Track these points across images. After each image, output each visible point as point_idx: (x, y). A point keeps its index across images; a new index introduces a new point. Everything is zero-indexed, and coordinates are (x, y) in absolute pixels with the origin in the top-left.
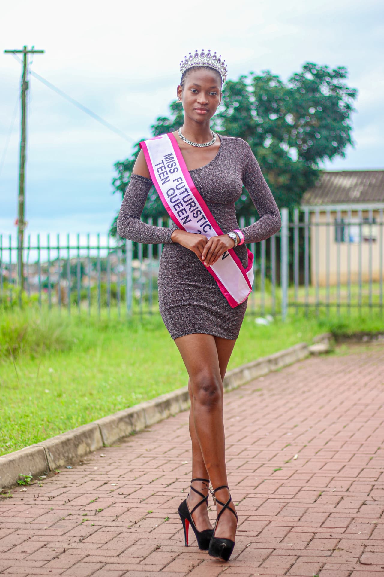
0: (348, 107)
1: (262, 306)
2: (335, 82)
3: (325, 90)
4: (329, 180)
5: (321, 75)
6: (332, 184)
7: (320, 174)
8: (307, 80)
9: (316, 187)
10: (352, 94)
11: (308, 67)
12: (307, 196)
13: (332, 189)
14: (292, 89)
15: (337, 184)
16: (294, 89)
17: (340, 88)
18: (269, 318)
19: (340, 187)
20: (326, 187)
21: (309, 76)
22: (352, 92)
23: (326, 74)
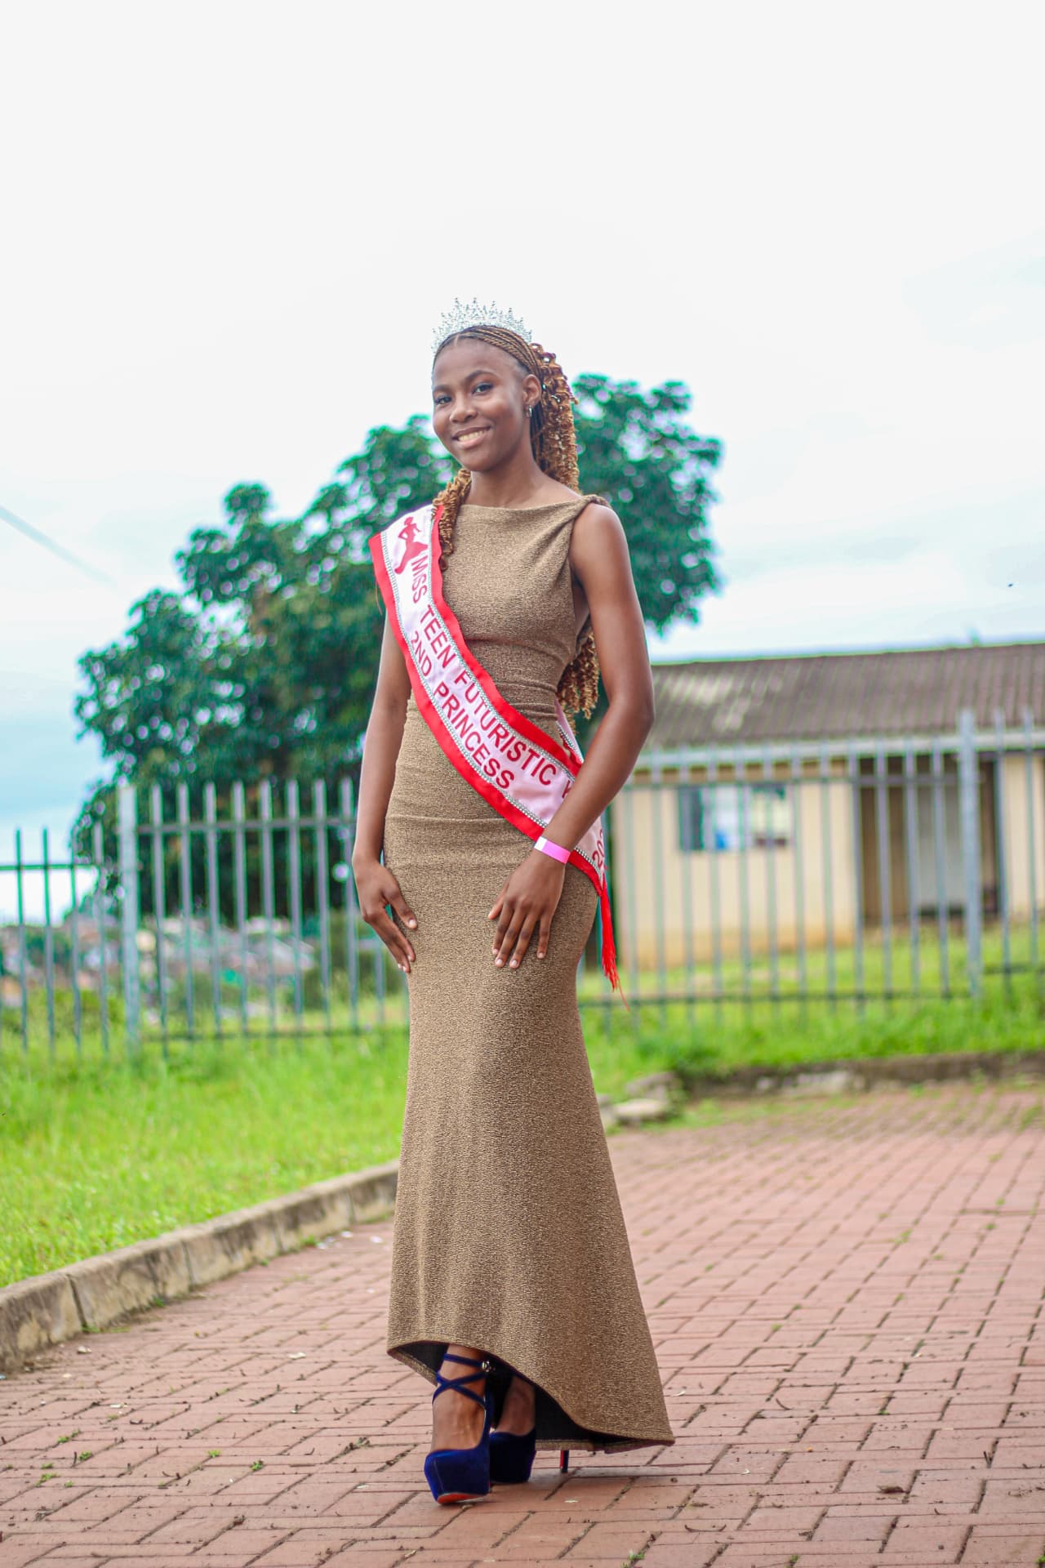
0: (699, 488)
2: (663, 421)
3: (635, 446)
5: (621, 408)
6: (667, 696)
8: (586, 420)
10: (710, 454)
11: (587, 386)
15: (679, 696)
17: (675, 438)
19: (689, 704)
21: (592, 411)
22: (707, 448)
23: (636, 402)
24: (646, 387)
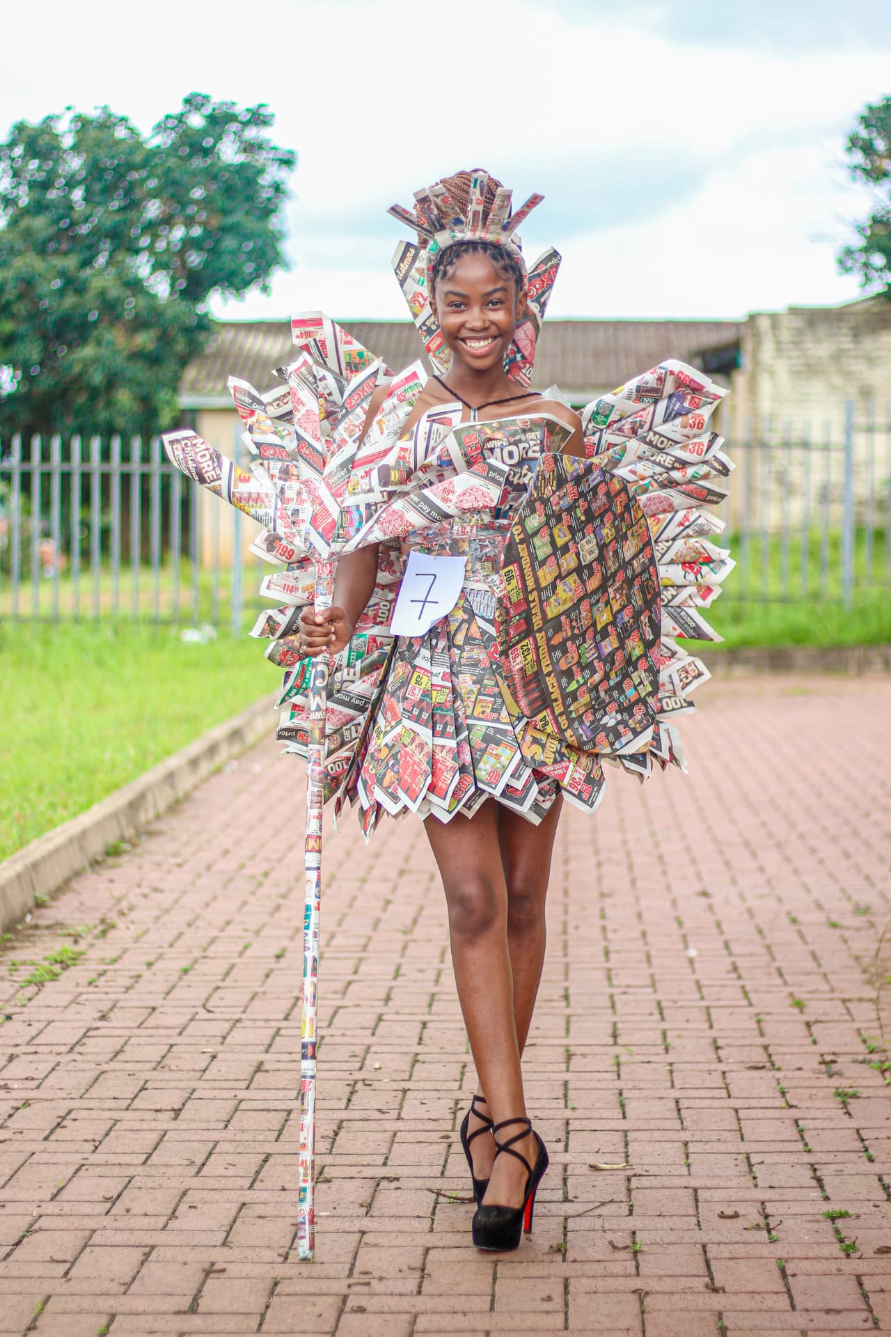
0: (277, 188)
1: (175, 606)
2: (251, 133)
3: (229, 152)
4: (233, 342)
5: (220, 121)
6: (241, 349)
7: (216, 329)
8: (191, 129)
9: (207, 357)
10: (287, 161)
11: (193, 102)
12: (191, 373)
13: (242, 359)
14: (159, 147)
15: (250, 349)
16: (163, 147)
17: (260, 147)
18: (209, 630)
19: (258, 357)
20: (226, 357)
21: (196, 121)
22: (286, 157)
23: (232, 118)
24: (242, 107)
